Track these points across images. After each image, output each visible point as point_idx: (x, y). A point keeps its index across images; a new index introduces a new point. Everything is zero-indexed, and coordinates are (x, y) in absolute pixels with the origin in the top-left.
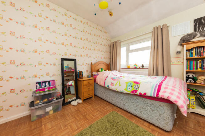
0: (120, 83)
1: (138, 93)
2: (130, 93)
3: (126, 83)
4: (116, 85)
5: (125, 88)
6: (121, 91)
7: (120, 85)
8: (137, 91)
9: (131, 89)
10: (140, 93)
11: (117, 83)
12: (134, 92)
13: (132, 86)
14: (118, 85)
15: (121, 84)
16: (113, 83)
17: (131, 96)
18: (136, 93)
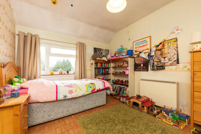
0: (79, 88)
1: (96, 90)
2: (91, 92)
3: (86, 86)
4: (76, 91)
5: (86, 90)
6: (82, 95)
7: (81, 90)
8: (95, 89)
9: (91, 89)
10: (97, 90)
11: (76, 90)
12: (93, 90)
13: (91, 87)
14: (78, 90)
15: (81, 88)
16: (72, 91)
17: (92, 95)
18: (95, 91)
